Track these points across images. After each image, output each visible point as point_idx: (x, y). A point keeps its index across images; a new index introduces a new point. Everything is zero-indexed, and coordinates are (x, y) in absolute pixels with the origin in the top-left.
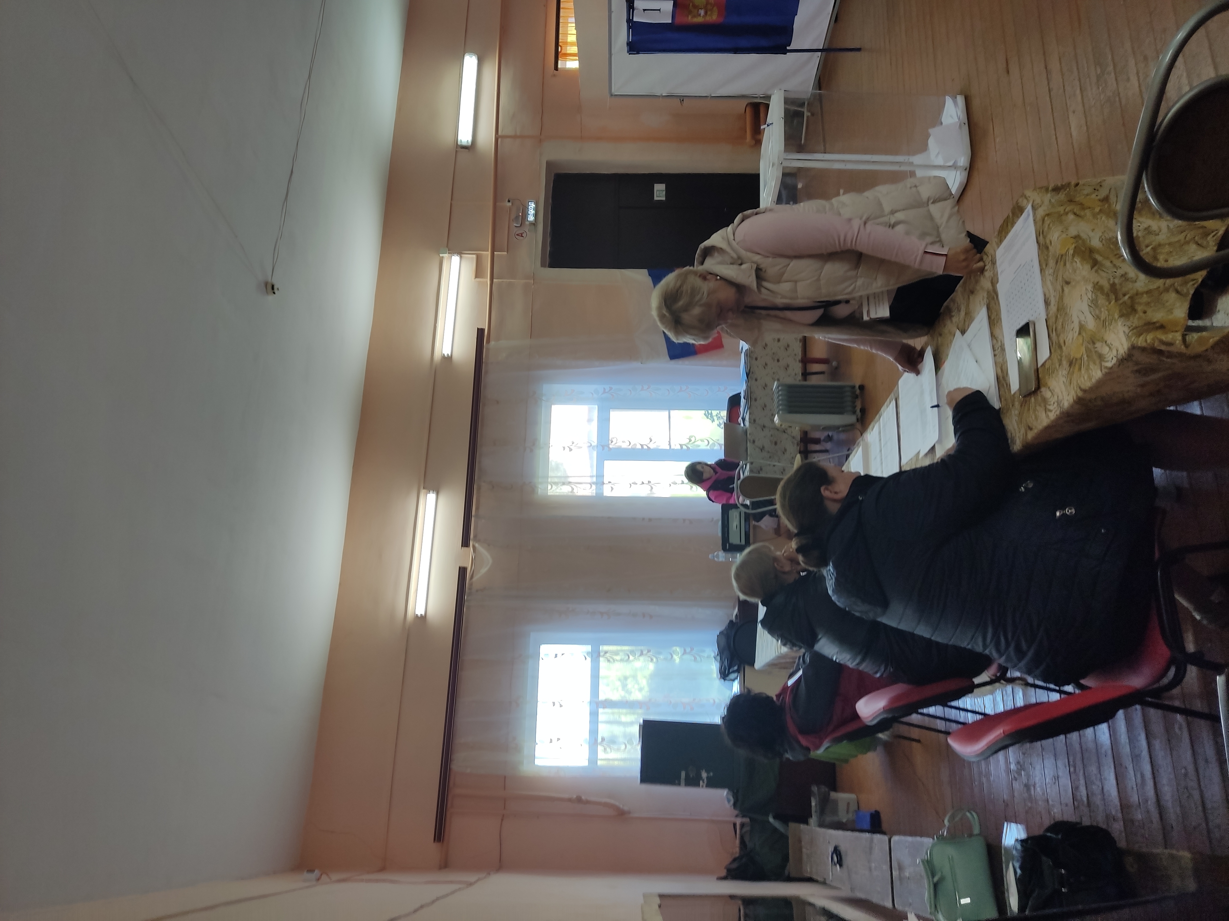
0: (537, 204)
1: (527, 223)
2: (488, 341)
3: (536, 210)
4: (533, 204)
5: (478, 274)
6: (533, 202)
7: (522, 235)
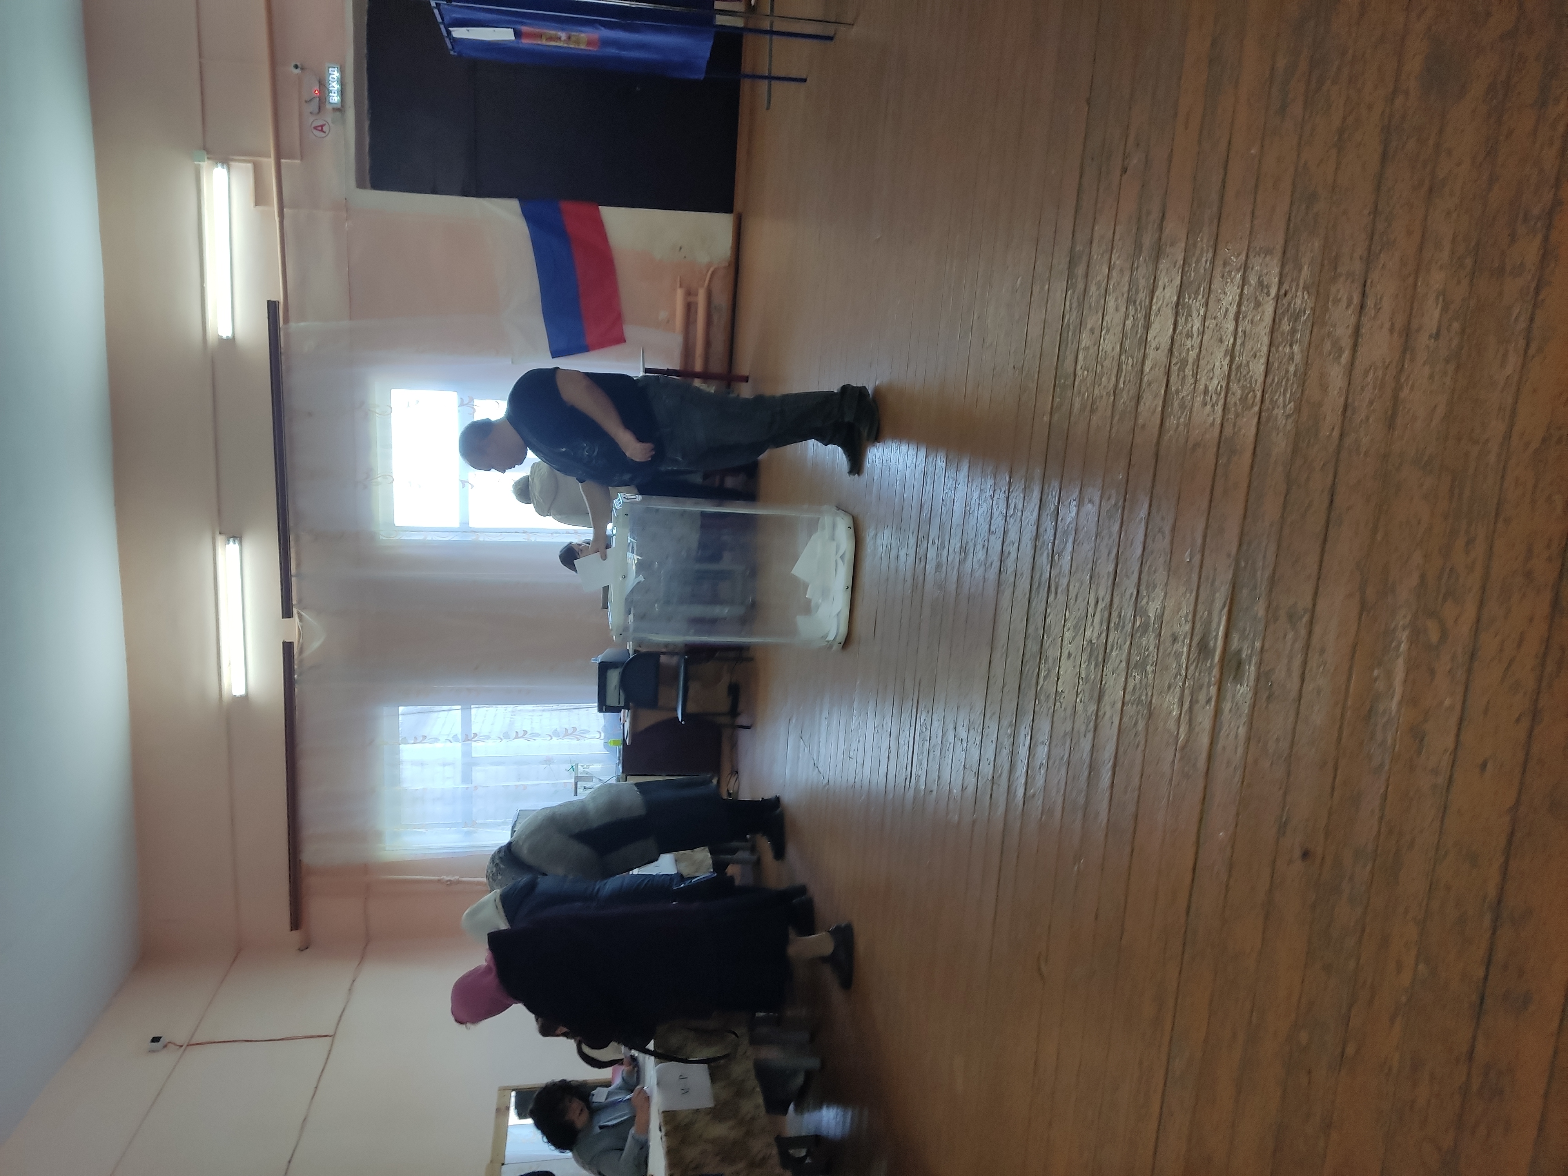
0: (342, 71)
1: (328, 107)
2: (286, 320)
3: (342, 82)
4: (336, 71)
5: (259, 198)
6: (336, 68)
7: (322, 128)
